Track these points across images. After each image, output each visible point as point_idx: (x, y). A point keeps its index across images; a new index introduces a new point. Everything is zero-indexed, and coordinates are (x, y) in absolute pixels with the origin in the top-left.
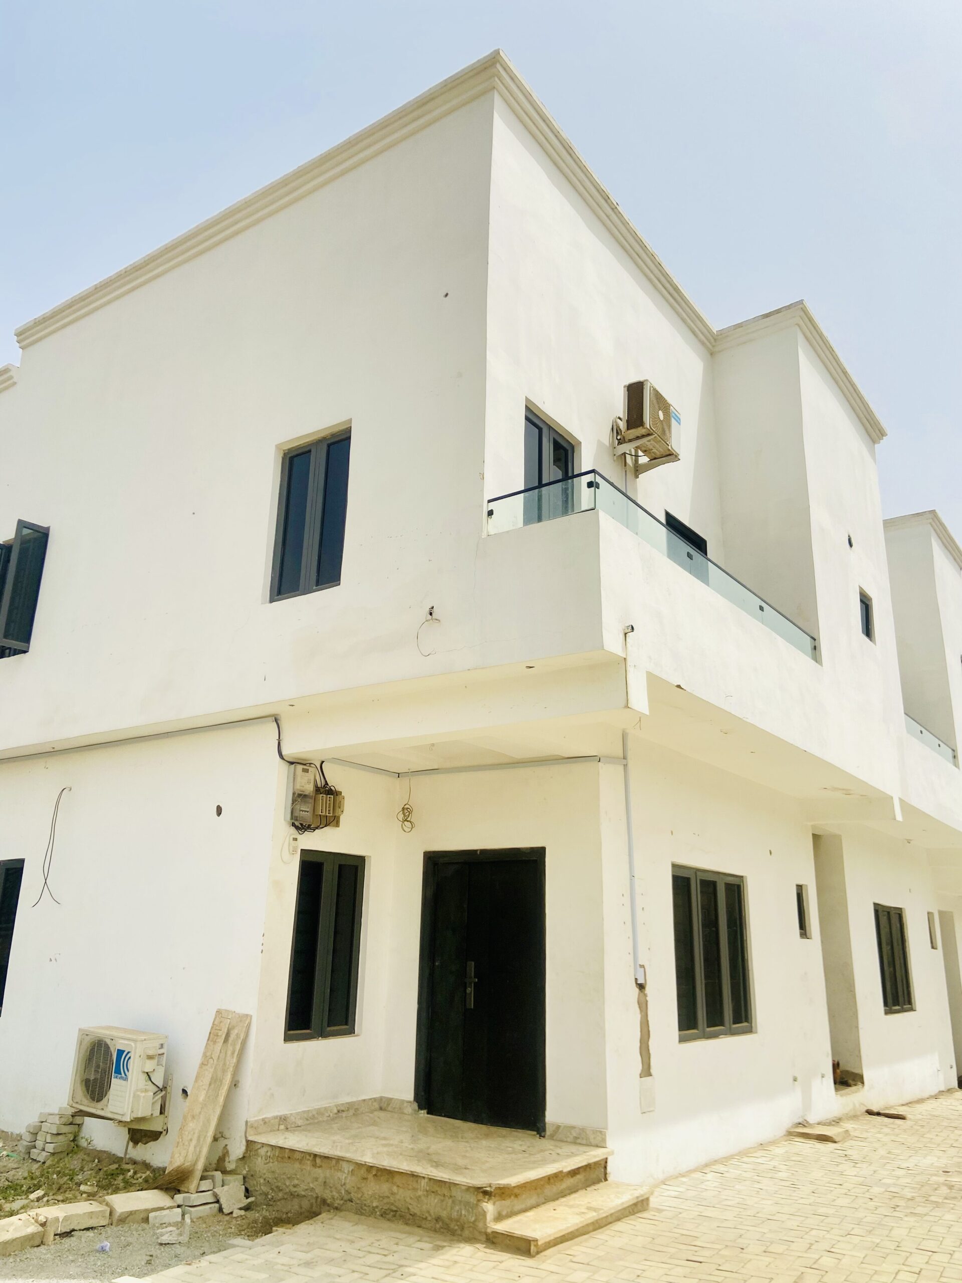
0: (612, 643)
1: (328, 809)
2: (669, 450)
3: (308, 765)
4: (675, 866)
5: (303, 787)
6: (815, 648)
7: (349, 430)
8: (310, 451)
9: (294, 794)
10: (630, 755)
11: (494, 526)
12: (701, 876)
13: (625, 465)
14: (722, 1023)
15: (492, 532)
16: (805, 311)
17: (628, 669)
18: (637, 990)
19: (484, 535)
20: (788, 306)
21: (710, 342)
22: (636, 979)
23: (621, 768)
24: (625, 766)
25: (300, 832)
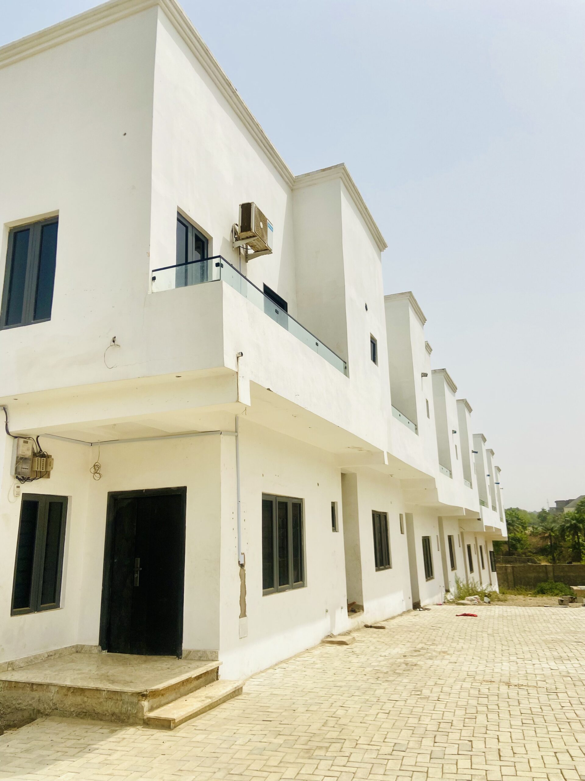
0: (230, 362)
1: (42, 467)
2: (266, 247)
3: (28, 438)
4: (264, 494)
5: (24, 453)
6: (346, 368)
7: (57, 218)
8: (29, 230)
9: (17, 457)
10: (239, 430)
11: (155, 287)
12: (279, 500)
13: (240, 254)
14: (288, 583)
15: (155, 290)
16: (344, 169)
17: (239, 378)
18: (240, 568)
19: (150, 292)
20: (336, 166)
21: (291, 183)
22: (239, 562)
23: (234, 438)
24: (237, 436)
25: (22, 482)
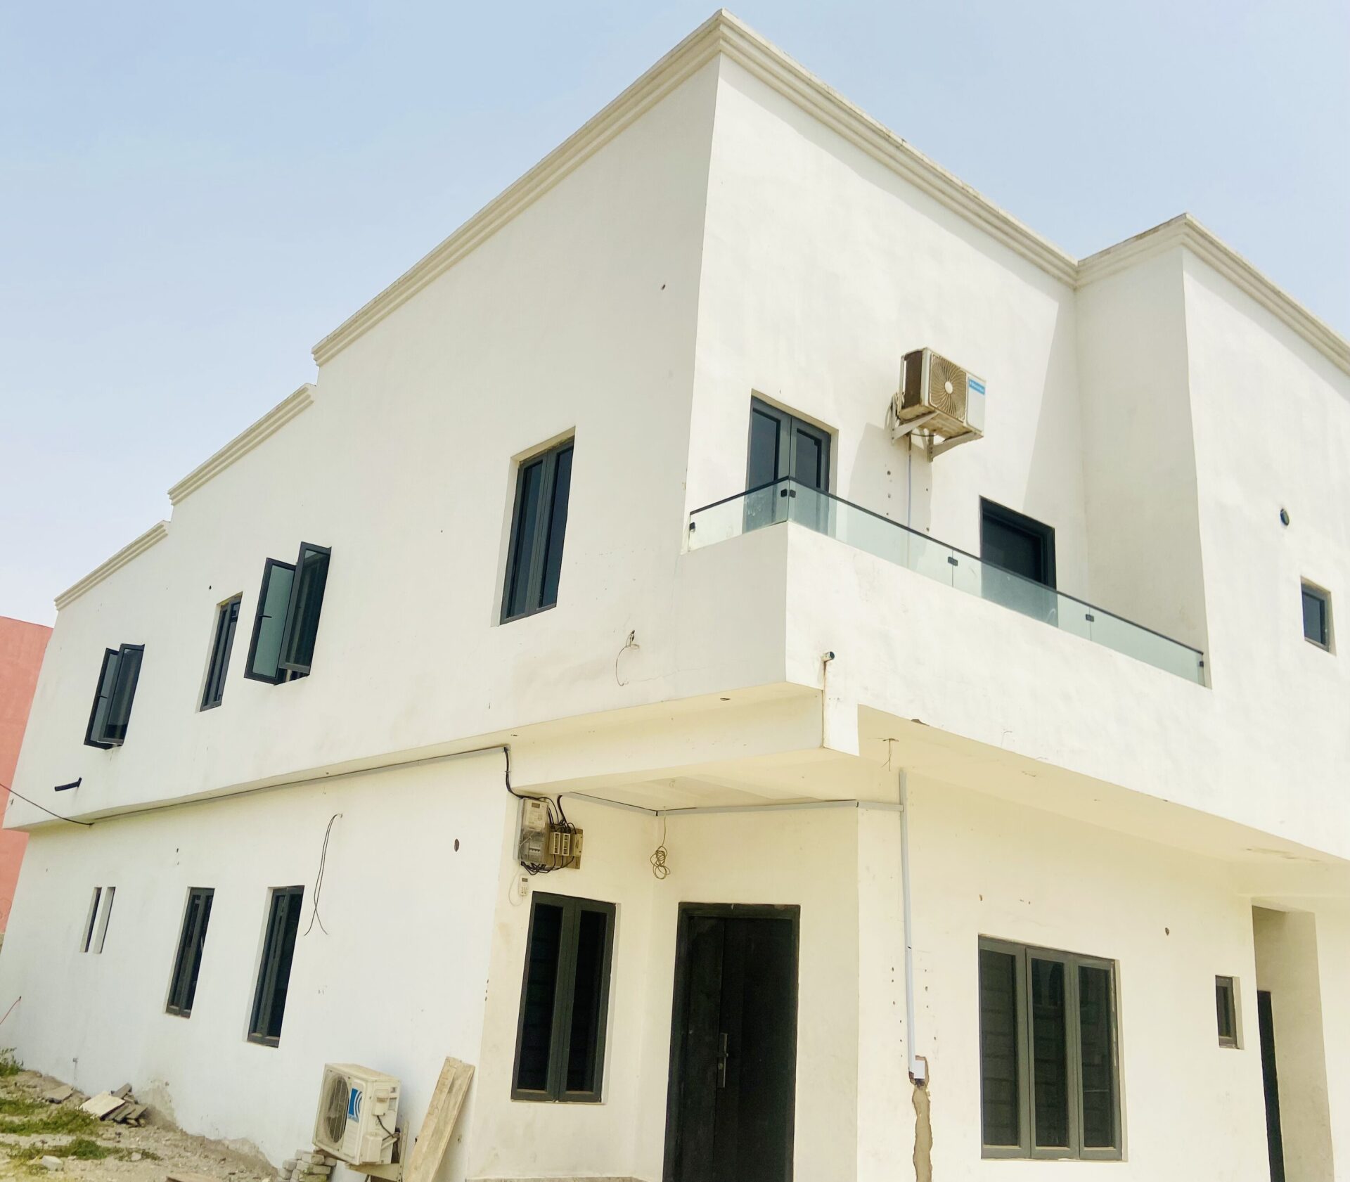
0: (801, 673)
1: (563, 848)
2: (964, 427)
3: (542, 799)
4: (982, 938)
5: (533, 823)
6: (1202, 664)
7: (572, 440)
8: (541, 462)
9: (522, 830)
10: (907, 799)
11: (694, 541)
12: (1032, 955)
13: (910, 448)
16: (1190, 225)
17: (827, 701)
18: (912, 1087)
19: (684, 551)
20: (1168, 222)
21: (1069, 275)
22: (911, 1074)
23: (896, 815)
24: (902, 812)
25: (532, 873)
